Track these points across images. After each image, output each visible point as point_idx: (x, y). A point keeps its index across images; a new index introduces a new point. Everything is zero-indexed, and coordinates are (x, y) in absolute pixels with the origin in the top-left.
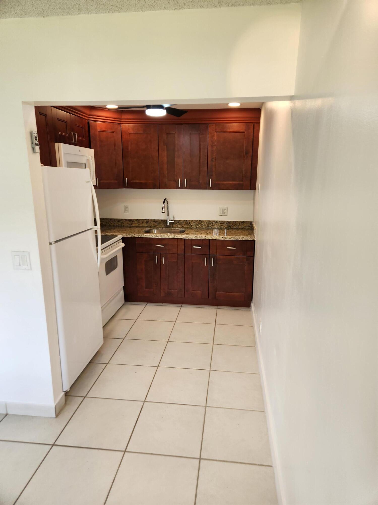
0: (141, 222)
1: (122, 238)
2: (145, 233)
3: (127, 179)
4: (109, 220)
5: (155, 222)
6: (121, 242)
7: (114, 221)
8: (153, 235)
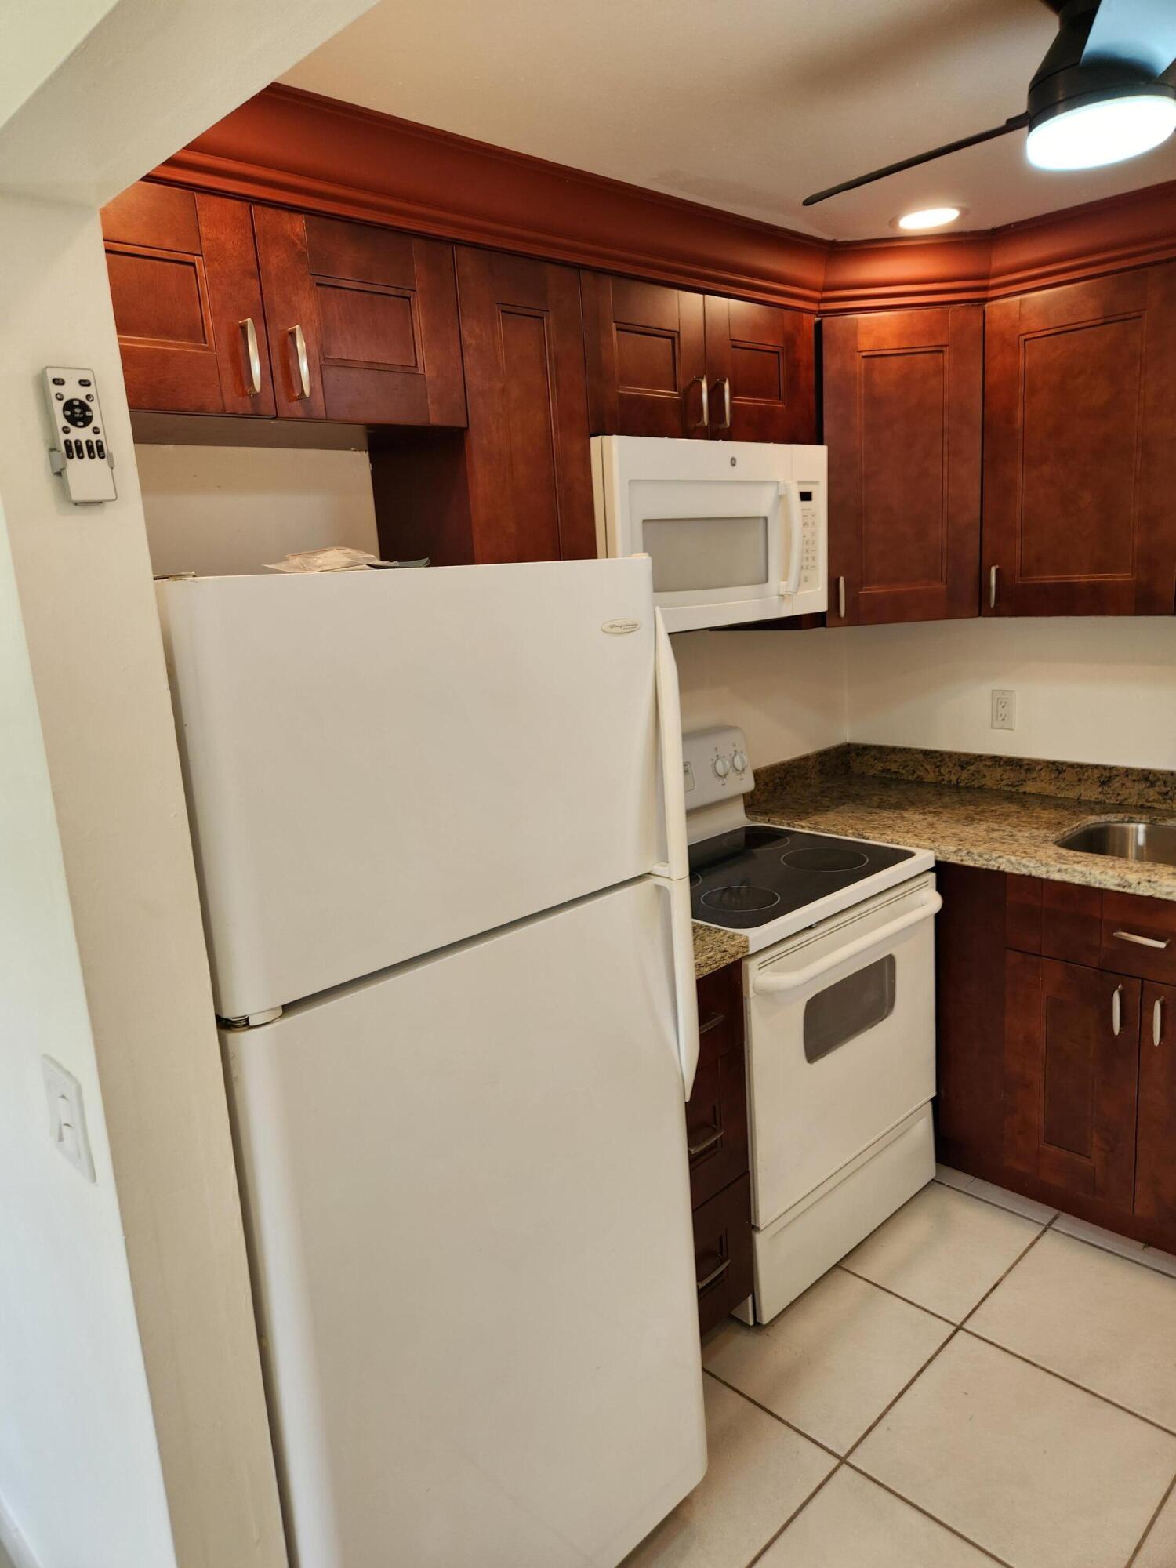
0: (1070, 776)
1: (932, 865)
2: (1064, 851)
3: (997, 571)
4: (918, 756)
5: (1148, 784)
6: (924, 885)
7: (940, 762)
8: (1103, 877)
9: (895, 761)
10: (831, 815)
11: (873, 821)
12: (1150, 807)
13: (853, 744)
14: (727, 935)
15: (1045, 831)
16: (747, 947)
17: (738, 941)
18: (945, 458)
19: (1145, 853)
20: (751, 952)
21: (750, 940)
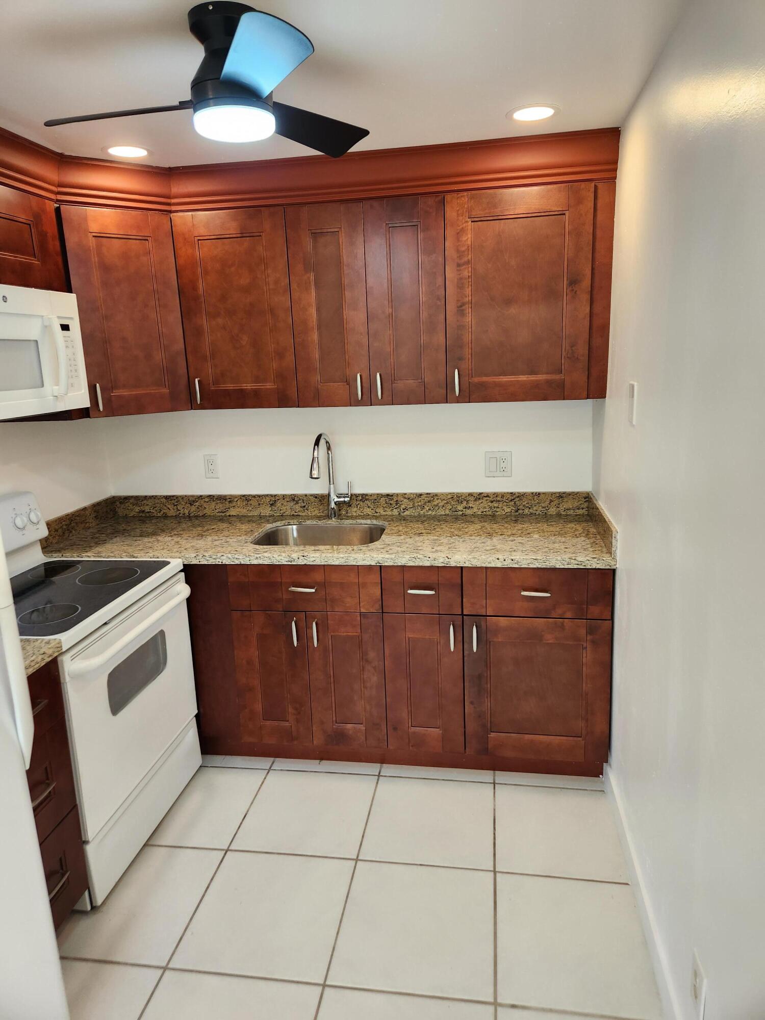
0: (254, 502)
1: (182, 567)
2: (257, 547)
3: (199, 381)
4: (162, 500)
5: (295, 502)
6: (178, 581)
7: (177, 502)
8: (280, 557)
9: (148, 505)
10: (108, 546)
11: (139, 545)
12: (297, 515)
13: (117, 497)
14: (44, 642)
15: (245, 536)
16: (61, 647)
17: (53, 644)
18: (158, 309)
19: (298, 541)
20: (64, 650)
21: (62, 641)
